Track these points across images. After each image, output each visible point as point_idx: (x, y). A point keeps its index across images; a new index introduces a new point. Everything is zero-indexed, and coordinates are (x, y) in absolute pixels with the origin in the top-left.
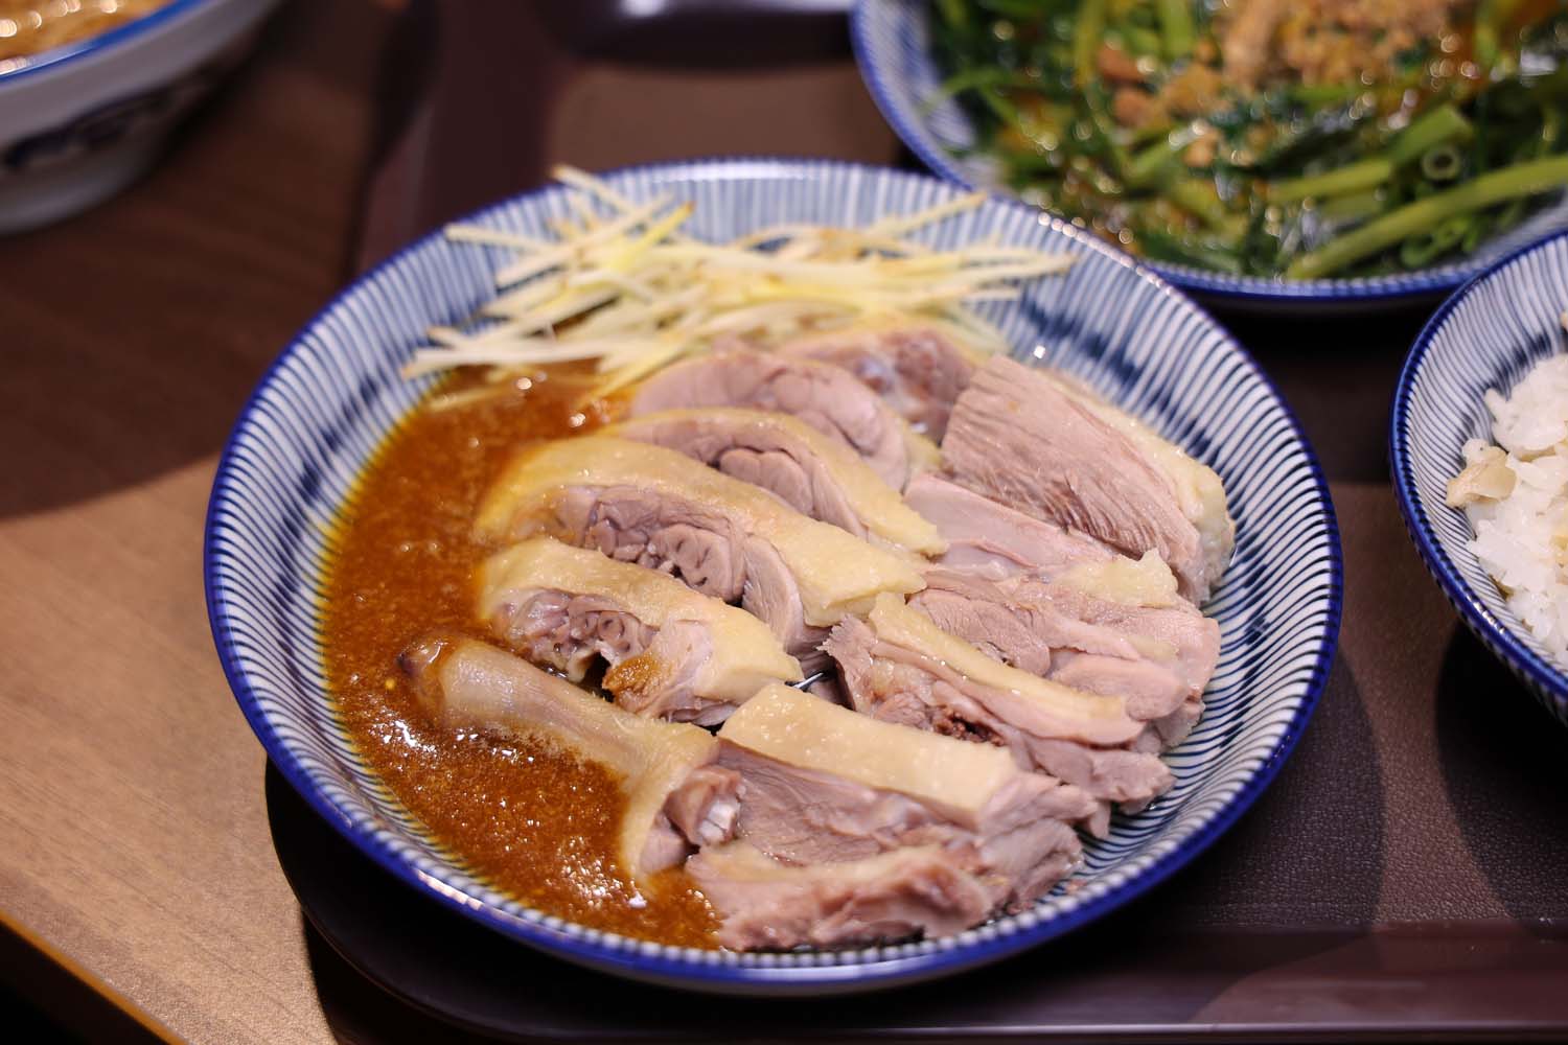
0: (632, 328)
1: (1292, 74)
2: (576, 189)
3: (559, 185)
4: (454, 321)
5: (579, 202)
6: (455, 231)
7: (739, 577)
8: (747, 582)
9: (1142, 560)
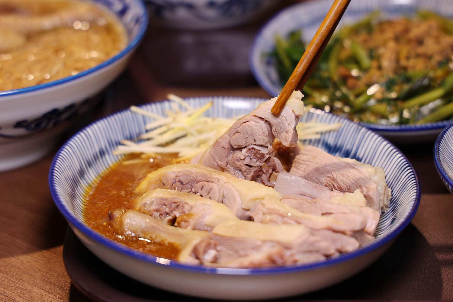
0: (190, 146)
1: (405, 69)
2: (174, 102)
3: (169, 100)
4: (131, 139)
5: (175, 106)
6: (134, 108)
7: (221, 197)
8: (224, 198)
9: (354, 193)
